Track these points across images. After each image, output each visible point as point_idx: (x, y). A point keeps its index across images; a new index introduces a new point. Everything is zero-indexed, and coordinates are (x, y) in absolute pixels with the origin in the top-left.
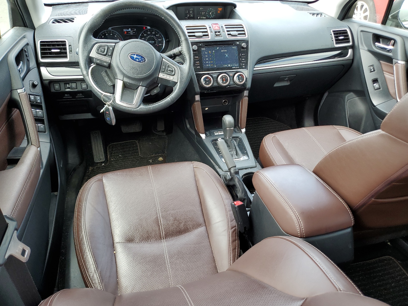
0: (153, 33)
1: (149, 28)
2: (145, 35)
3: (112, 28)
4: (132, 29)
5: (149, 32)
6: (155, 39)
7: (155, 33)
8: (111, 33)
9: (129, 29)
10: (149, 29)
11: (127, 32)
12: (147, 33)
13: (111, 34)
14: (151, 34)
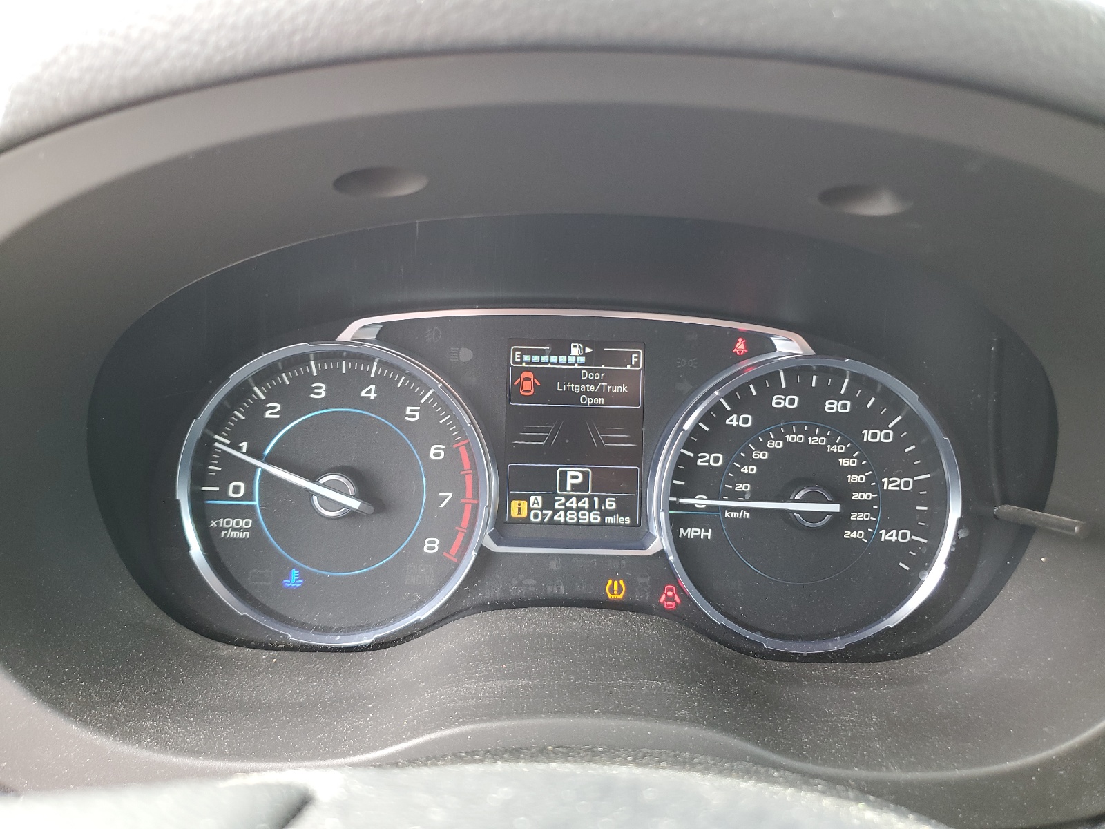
0: (833, 406)
1: (788, 345)
2: (733, 421)
3: (385, 325)
4: (597, 345)
5: (785, 392)
6: (852, 471)
7: (858, 404)
8: (371, 381)
9: (575, 351)
10: (797, 370)
11: (547, 377)
12: (759, 407)
13: (370, 392)
14: (810, 416)
